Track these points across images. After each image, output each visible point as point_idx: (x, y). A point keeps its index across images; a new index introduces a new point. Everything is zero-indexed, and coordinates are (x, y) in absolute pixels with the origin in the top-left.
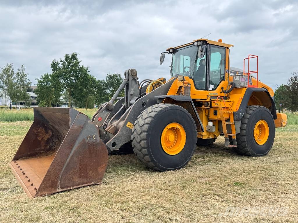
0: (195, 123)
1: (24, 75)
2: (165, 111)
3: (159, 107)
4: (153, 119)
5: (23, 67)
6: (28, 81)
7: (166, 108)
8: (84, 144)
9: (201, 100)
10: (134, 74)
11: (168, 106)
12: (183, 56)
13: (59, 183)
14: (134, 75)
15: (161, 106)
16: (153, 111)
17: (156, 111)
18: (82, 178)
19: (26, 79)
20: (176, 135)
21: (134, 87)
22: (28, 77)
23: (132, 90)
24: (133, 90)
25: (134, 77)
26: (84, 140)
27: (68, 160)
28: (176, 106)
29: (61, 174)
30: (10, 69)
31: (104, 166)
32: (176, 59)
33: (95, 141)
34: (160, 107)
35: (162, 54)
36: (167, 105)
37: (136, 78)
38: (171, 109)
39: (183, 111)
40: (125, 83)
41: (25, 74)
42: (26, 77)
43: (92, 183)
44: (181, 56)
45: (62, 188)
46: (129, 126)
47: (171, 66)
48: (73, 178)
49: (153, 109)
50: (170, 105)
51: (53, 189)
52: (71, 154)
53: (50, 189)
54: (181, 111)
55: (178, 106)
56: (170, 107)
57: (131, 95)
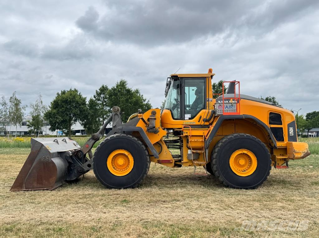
8: (40, 162)
9: (178, 129)
13: (24, 185)
18: (39, 184)
26: (40, 159)
27: (30, 171)
29: (26, 180)
31: (54, 178)
33: (47, 160)
43: (45, 189)
45: (26, 189)
48: (33, 183)
51: (20, 188)
52: (32, 168)
53: (18, 188)
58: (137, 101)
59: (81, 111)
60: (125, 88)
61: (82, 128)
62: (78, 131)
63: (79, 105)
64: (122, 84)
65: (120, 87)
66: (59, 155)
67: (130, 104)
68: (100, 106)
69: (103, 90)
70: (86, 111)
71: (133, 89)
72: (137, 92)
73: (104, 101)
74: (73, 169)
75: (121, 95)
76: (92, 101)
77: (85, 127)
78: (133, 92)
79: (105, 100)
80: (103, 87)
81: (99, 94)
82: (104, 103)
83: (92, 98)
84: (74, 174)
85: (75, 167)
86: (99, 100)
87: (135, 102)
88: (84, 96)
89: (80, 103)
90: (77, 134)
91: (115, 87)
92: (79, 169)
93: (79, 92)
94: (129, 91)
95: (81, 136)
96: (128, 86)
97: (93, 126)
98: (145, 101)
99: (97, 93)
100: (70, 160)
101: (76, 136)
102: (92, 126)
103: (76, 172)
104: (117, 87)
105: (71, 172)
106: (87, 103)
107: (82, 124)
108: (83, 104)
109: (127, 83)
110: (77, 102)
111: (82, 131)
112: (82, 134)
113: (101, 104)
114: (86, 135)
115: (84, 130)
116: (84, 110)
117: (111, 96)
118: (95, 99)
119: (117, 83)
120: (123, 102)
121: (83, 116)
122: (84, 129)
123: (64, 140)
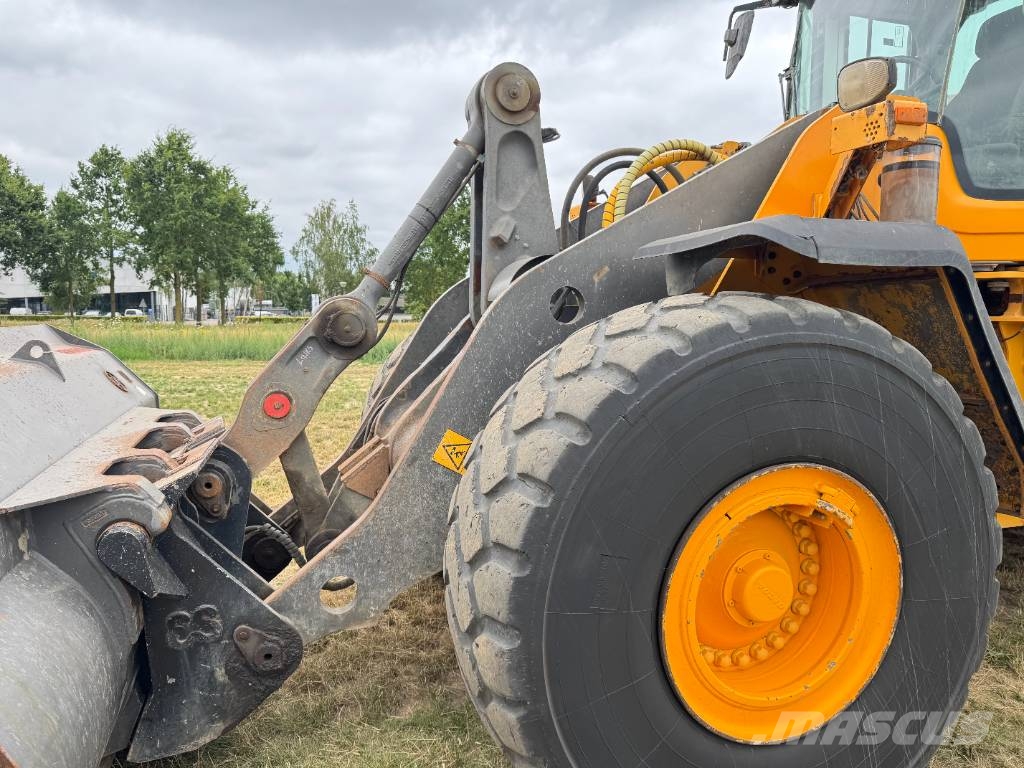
0: (988, 462)
1: (359, 231)
2: (709, 367)
3: (654, 326)
4: (580, 442)
5: (353, 207)
6: (367, 247)
7: (724, 330)
10: (514, 96)
11: (742, 316)
12: (866, 21)
14: (517, 105)
15: (669, 319)
16: (598, 365)
17: (619, 368)
19: (363, 240)
20: (809, 558)
21: (522, 193)
22: (368, 236)
23: (504, 213)
24: (513, 213)
25: (519, 120)
28: (813, 321)
30: (329, 216)
32: (822, 38)
34: (663, 329)
35: (738, 14)
36: (729, 308)
37: (530, 131)
38: (770, 341)
39: (881, 362)
40: (460, 166)
41: (359, 227)
42: (363, 237)
44: (853, 19)
46: (457, 461)
47: (791, 75)
49: (600, 342)
50: (754, 306)
54: (868, 356)
55: (835, 313)
56: (756, 324)
57: (499, 243)
58: (233, 204)
59: (27, 232)
60: (186, 157)
61: (34, 290)
62: (18, 302)
63: (21, 210)
64: (176, 146)
65: (169, 154)
66: (22, 544)
67: (207, 214)
68: (97, 216)
69: (105, 161)
70: (50, 232)
71: (216, 164)
72: (226, 174)
73: (112, 201)
74: (193, 652)
75: (178, 181)
76: (68, 199)
77: (44, 288)
78: (214, 172)
79: (115, 197)
80: (104, 151)
81: (89, 177)
82: (113, 209)
83: (64, 190)
84: (198, 693)
85: (209, 628)
86: (91, 197)
87: (225, 205)
88: (34, 180)
89: (23, 202)
90: (14, 311)
91: (153, 154)
92: (250, 647)
93: (14, 167)
94: (200, 168)
95: (32, 319)
96: (199, 152)
97: (75, 284)
98: (254, 207)
99: (82, 170)
100: (162, 583)
101: (12, 318)
102: (70, 285)
103: (220, 675)
104: (160, 151)
105: (171, 681)
106: (48, 203)
107: (34, 278)
108: (34, 207)
109: (192, 142)
110: (11, 198)
111: (32, 300)
112: (34, 311)
113: (100, 212)
114: (47, 313)
115: (40, 300)
116: (41, 229)
117: (135, 182)
118: (76, 193)
119: (156, 140)
120: (182, 207)
121: (37, 248)
122: (40, 294)
123: (37, 352)
